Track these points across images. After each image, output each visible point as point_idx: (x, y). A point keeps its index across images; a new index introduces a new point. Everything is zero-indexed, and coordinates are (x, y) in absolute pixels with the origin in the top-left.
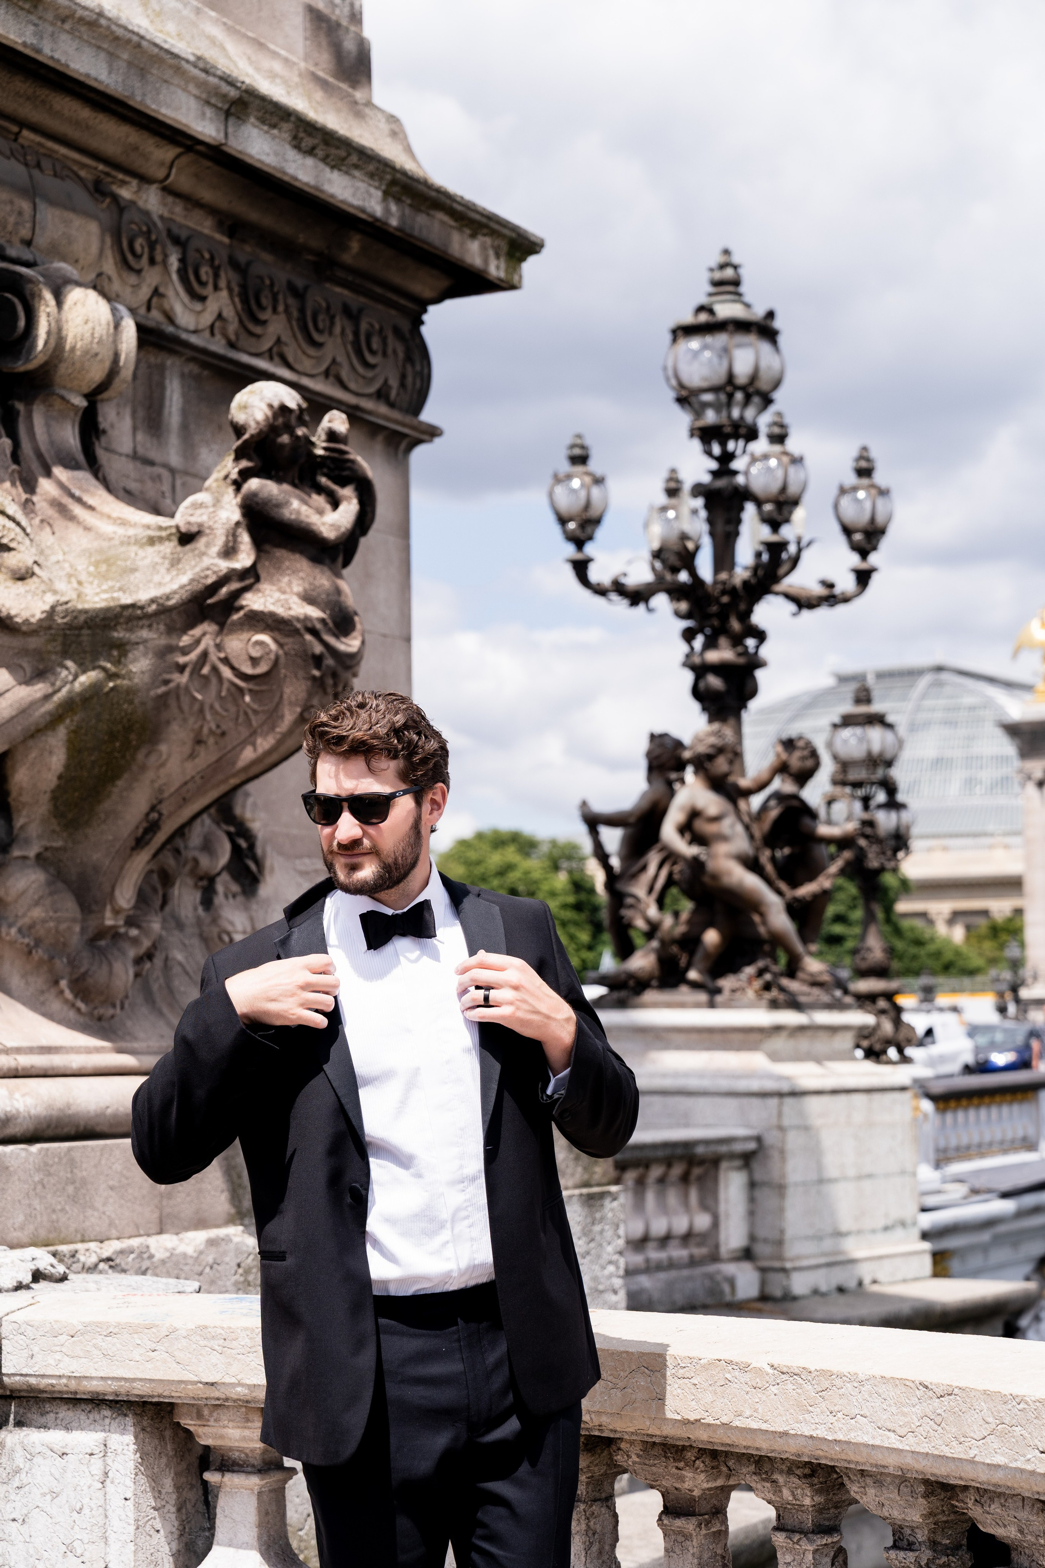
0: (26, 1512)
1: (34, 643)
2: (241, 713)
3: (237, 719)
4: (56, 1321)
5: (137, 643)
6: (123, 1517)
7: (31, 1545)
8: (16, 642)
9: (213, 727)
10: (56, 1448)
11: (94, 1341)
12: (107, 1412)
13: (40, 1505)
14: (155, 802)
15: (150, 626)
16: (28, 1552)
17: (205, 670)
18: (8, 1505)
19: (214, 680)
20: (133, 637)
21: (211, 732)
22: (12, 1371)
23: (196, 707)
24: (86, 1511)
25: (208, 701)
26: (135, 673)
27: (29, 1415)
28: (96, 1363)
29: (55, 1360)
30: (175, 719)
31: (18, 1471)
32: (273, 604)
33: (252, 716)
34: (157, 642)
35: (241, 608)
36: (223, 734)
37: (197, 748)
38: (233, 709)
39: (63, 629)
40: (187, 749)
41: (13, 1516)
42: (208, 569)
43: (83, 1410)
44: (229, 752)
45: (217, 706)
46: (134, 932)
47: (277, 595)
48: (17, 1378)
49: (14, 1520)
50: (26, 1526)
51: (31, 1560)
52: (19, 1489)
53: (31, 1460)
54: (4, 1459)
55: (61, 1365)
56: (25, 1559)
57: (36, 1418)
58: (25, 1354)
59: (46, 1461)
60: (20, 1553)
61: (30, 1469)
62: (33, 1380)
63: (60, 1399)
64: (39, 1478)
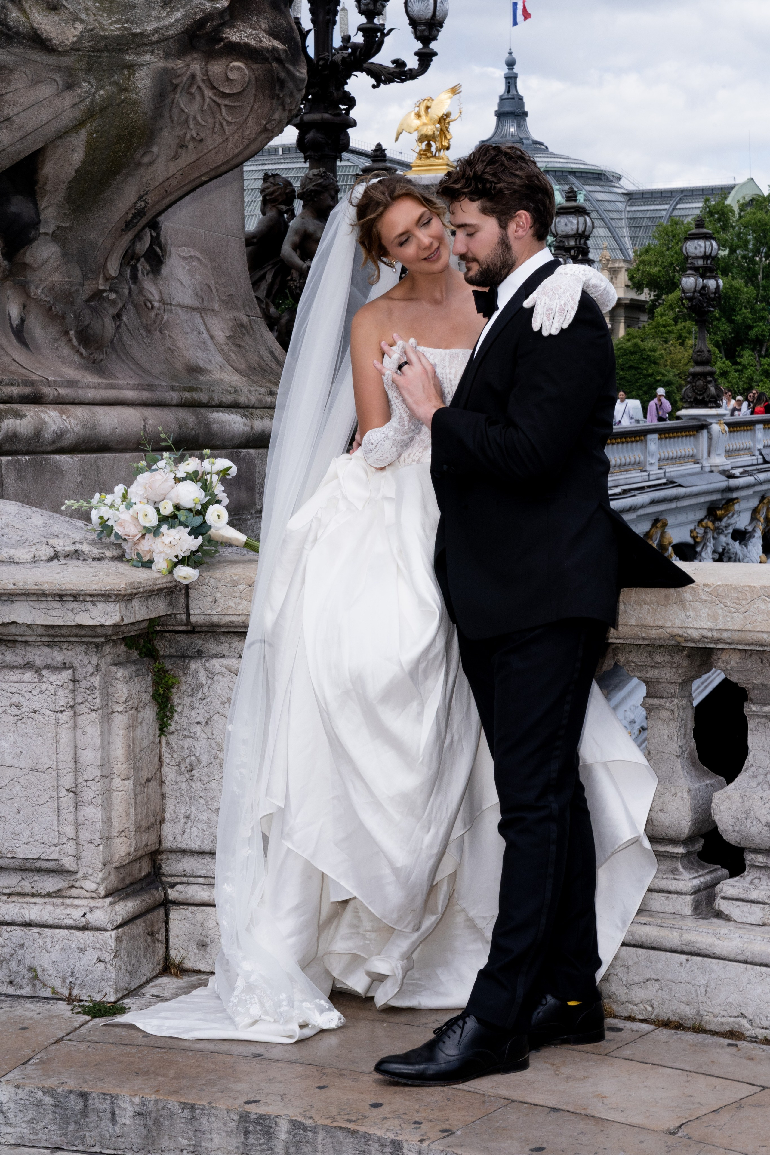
0: (208, 717)
1: (65, 61)
2: (217, 124)
3: (214, 128)
5: (143, 65)
7: (213, 741)
8: (52, 60)
9: (195, 135)
10: (233, 668)
14: (142, 193)
15: (152, 52)
16: (210, 746)
17: (193, 90)
18: (193, 712)
19: (198, 97)
20: (140, 60)
21: (193, 138)
22: (198, 612)
23: (184, 117)
25: (192, 113)
26: (140, 89)
27: (207, 645)
29: (235, 604)
30: (166, 127)
31: (202, 686)
32: (246, 37)
33: (226, 127)
34: (157, 65)
35: (222, 39)
36: (201, 140)
37: (180, 150)
38: (211, 121)
39: (89, 51)
40: (171, 152)
41: (197, 720)
42: (197, 8)
44: (205, 154)
45: (199, 118)
46: (113, 296)
47: (249, 30)
48: (202, 617)
49: (198, 723)
50: (209, 727)
51: (214, 751)
52: (202, 699)
53: (212, 679)
54: (189, 678)
55: (240, 607)
56: (209, 751)
57: (212, 647)
58: (209, 599)
59: (225, 679)
60: (204, 747)
61: (211, 684)
62: (215, 619)
63: (234, 633)
64: (219, 692)
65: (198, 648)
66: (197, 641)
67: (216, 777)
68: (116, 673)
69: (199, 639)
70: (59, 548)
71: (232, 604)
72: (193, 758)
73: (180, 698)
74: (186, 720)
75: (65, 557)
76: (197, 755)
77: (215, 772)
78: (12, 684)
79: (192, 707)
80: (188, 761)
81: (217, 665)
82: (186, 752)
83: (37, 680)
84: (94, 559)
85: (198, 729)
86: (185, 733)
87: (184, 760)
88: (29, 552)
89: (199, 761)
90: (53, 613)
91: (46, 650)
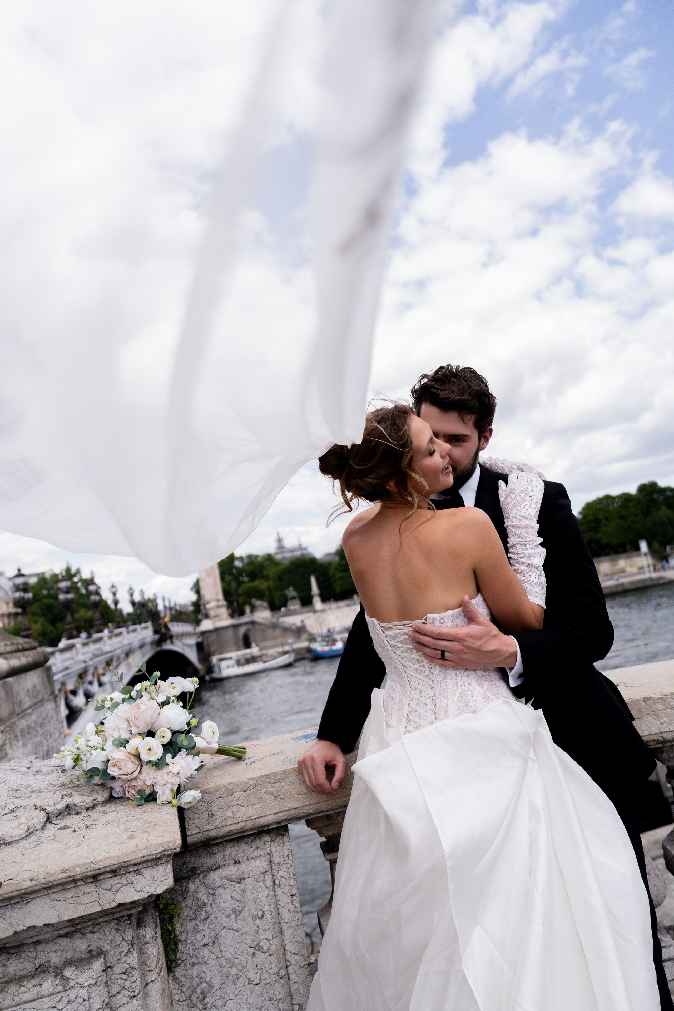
0: (215, 935)
4: (230, 784)
6: (292, 908)
7: (223, 959)
10: (234, 877)
11: (265, 790)
12: (267, 838)
13: (227, 925)
16: (221, 965)
18: (198, 936)
22: (196, 831)
24: (268, 915)
27: (200, 861)
28: (270, 804)
29: (233, 813)
31: (204, 905)
41: (204, 942)
43: (246, 843)
49: (205, 945)
50: (216, 946)
51: (225, 970)
52: (206, 919)
53: (213, 894)
54: (189, 901)
55: (239, 815)
56: (220, 971)
57: (206, 861)
58: (206, 815)
59: (227, 890)
60: (214, 968)
61: (214, 900)
62: (213, 833)
63: (227, 841)
64: (223, 905)
65: (191, 866)
66: (188, 860)
67: (231, 996)
68: (145, 937)
69: (191, 856)
70: (50, 809)
71: (230, 814)
72: (204, 985)
73: (182, 925)
74: (191, 946)
75: (57, 817)
76: (208, 980)
77: (229, 991)
78: (27, 1005)
79: (196, 930)
80: (199, 990)
81: (216, 878)
82: (196, 981)
83: (60, 988)
84: (87, 809)
85: (205, 952)
86: (193, 960)
87: (194, 990)
88: (20, 825)
89: (210, 985)
90: (85, 899)
91: (64, 942)
